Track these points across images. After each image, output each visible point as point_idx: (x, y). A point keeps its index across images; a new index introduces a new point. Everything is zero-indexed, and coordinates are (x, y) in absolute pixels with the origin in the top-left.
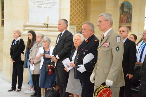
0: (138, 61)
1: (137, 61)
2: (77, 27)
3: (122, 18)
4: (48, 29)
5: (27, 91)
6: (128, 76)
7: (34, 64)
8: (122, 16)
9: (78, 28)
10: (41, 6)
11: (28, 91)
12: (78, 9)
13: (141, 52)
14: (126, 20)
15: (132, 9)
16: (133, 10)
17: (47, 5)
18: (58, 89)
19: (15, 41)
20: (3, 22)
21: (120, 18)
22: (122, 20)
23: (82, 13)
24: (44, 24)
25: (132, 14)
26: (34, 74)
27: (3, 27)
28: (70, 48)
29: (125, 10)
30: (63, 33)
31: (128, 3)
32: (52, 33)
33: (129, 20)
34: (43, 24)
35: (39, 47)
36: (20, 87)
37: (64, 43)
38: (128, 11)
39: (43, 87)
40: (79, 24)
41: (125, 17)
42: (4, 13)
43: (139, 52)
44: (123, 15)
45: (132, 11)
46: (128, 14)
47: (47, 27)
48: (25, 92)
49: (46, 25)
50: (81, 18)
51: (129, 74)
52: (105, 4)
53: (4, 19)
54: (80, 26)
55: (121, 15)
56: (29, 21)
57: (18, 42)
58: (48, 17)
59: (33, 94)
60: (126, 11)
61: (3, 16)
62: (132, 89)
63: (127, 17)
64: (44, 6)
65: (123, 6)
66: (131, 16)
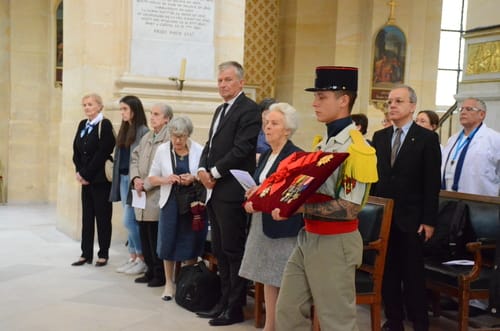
0: (449, 188)
1: (445, 188)
2: (258, 90)
3: (378, 70)
4: (185, 93)
5: (124, 265)
6: (424, 231)
7: (144, 193)
8: (379, 63)
9: (261, 93)
10: (165, 28)
11: (128, 266)
12: (260, 43)
13: (456, 161)
14: (391, 74)
15: (405, 45)
16: (409, 48)
17: (183, 27)
18: (214, 265)
19: (87, 126)
20: (59, 75)
21: (375, 70)
22: (380, 75)
23: (273, 53)
24: (173, 80)
25: (404, 58)
26: (145, 220)
27: (59, 88)
28: (252, 147)
29: (387, 48)
30: (231, 102)
31: (396, 28)
32: (194, 106)
33: (399, 74)
34: (170, 79)
35: (157, 143)
36: (104, 253)
37: (235, 131)
38: (396, 51)
39: (170, 258)
40: (264, 84)
41: (388, 67)
42: (62, 50)
43: (452, 163)
44: (381, 61)
45: (405, 49)
46: (395, 59)
47: (181, 88)
48: (119, 270)
49: (179, 83)
50: (270, 67)
51: (427, 224)
52: (335, 31)
53: (61, 66)
54: (266, 87)
55: (375, 60)
56: (129, 71)
57: (95, 127)
58: (185, 61)
59: (141, 276)
60: (388, 51)
61: (60, 59)
62: (427, 267)
63: (393, 68)
64: (173, 29)
65: (381, 37)
66: (403, 64)
